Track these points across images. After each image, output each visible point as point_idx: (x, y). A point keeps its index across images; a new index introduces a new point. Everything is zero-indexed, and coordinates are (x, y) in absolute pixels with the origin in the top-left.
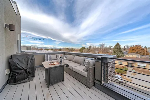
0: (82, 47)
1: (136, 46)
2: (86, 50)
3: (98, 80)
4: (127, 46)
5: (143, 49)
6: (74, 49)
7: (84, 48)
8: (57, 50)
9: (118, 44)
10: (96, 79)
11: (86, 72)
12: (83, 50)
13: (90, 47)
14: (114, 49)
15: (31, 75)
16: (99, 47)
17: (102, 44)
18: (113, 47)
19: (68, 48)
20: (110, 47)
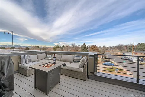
0: (56, 46)
1: (94, 45)
2: (60, 48)
3: (91, 73)
4: (89, 46)
5: (97, 48)
6: (46, 47)
7: (57, 47)
8: (22, 48)
9: (84, 44)
10: (89, 72)
11: (82, 68)
12: (57, 49)
13: (64, 45)
14: (82, 47)
15: (8, 89)
16: (71, 46)
17: (73, 43)
18: (81, 46)
19: (38, 47)
20: (79, 46)
